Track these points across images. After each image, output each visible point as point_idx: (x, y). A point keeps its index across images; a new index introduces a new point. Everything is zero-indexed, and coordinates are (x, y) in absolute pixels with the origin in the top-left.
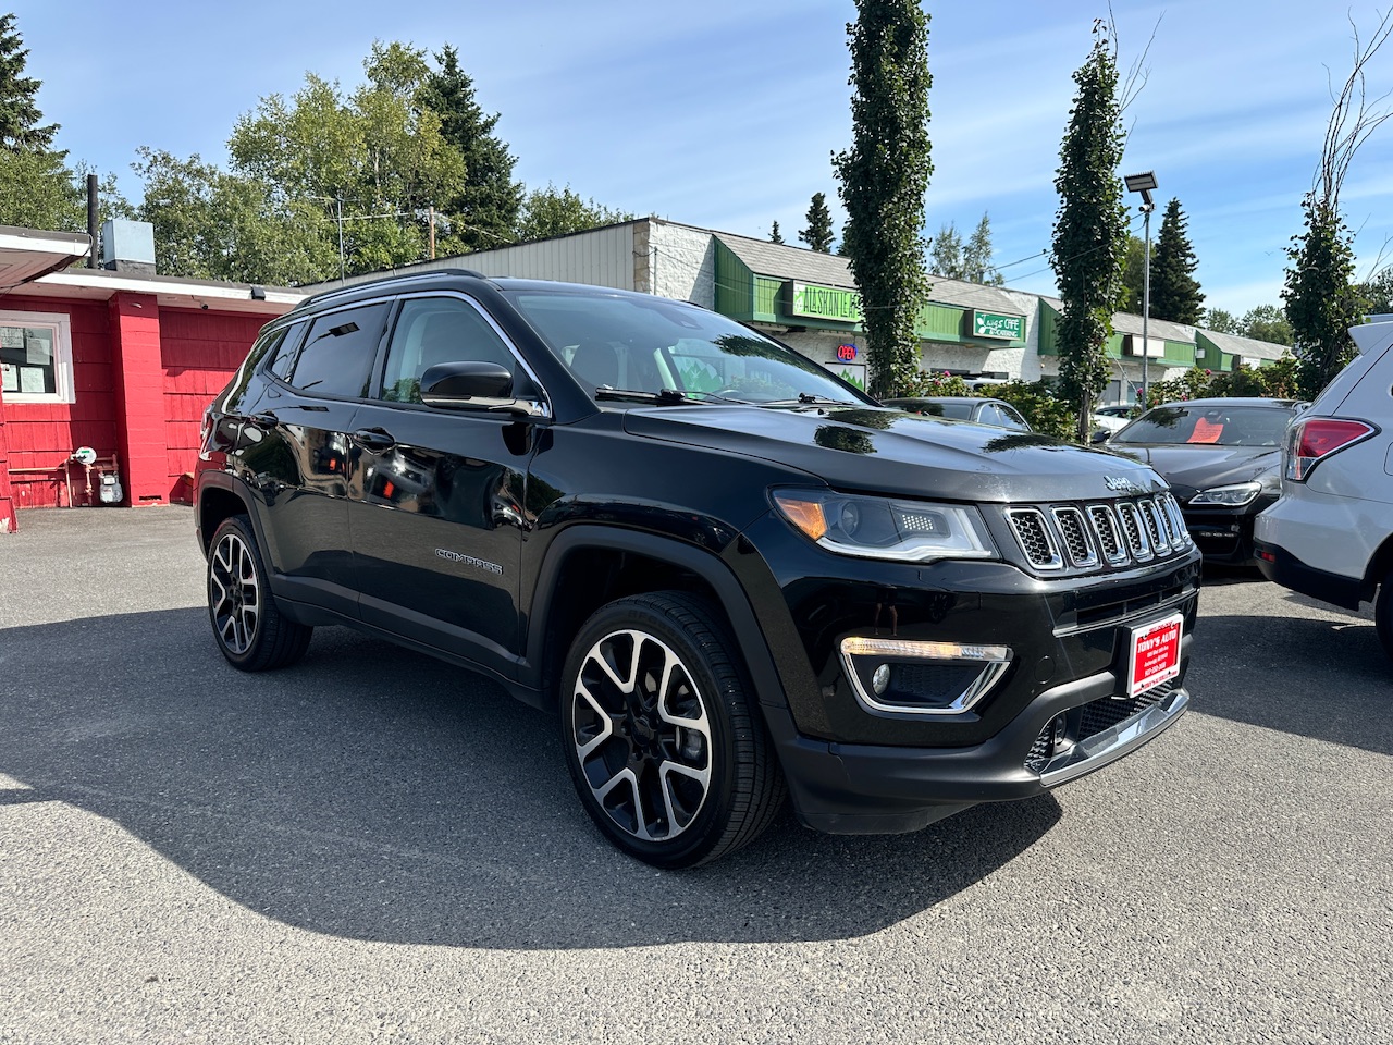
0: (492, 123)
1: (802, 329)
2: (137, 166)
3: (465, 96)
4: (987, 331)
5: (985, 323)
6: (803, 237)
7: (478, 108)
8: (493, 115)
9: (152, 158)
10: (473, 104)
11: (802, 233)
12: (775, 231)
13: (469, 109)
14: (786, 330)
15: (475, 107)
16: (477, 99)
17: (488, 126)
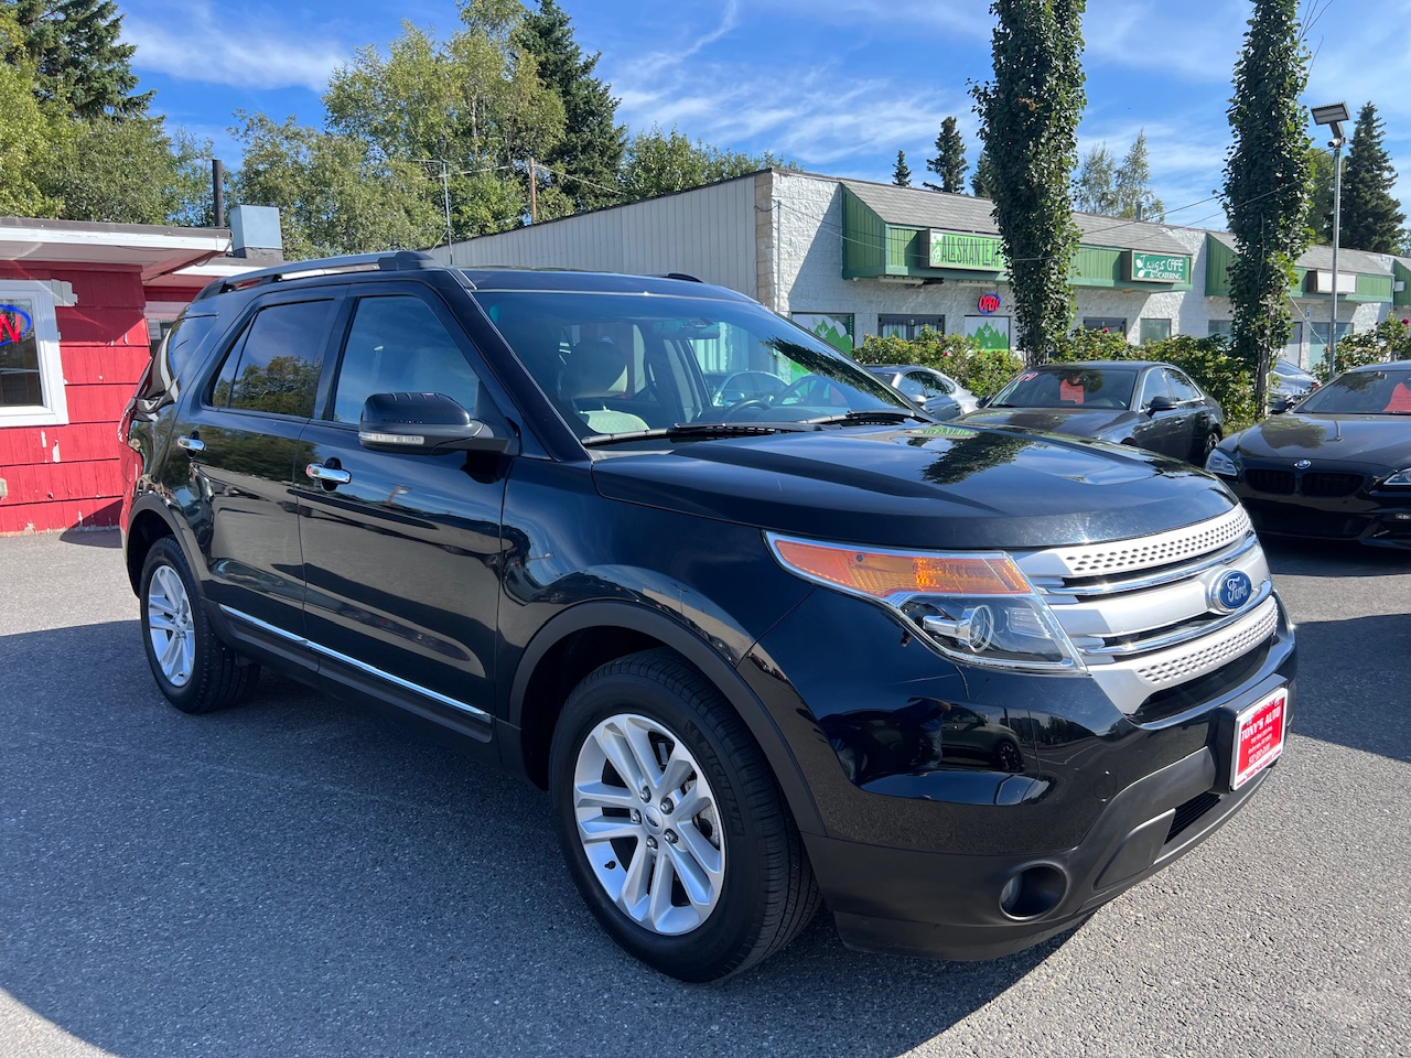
0: (592, 64)
1: (939, 281)
2: (233, 131)
3: (564, 35)
6: (931, 166)
7: (577, 48)
8: (593, 54)
9: (247, 121)
10: (571, 44)
11: (931, 163)
12: (900, 161)
13: (568, 49)
14: (922, 282)
15: (574, 47)
16: (575, 38)
17: (587, 68)
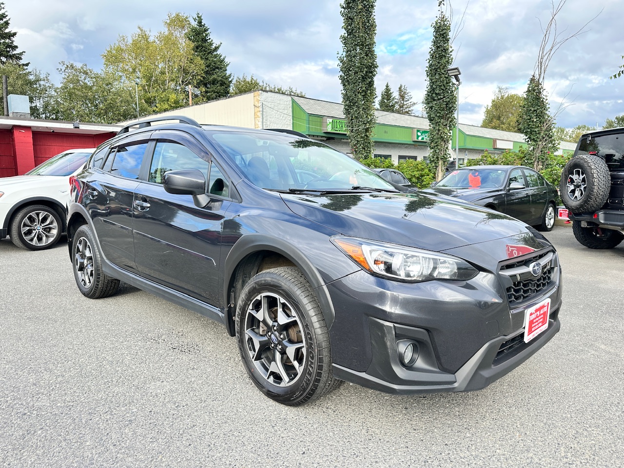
0: (219, 46)
2: (60, 70)
3: (206, 35)
4: (423, 139)
5: (422, 135)
8: (218, 43)
9: (66, 66)
15: (210, 40)
16: (211, 37)
17: (216, 48)
